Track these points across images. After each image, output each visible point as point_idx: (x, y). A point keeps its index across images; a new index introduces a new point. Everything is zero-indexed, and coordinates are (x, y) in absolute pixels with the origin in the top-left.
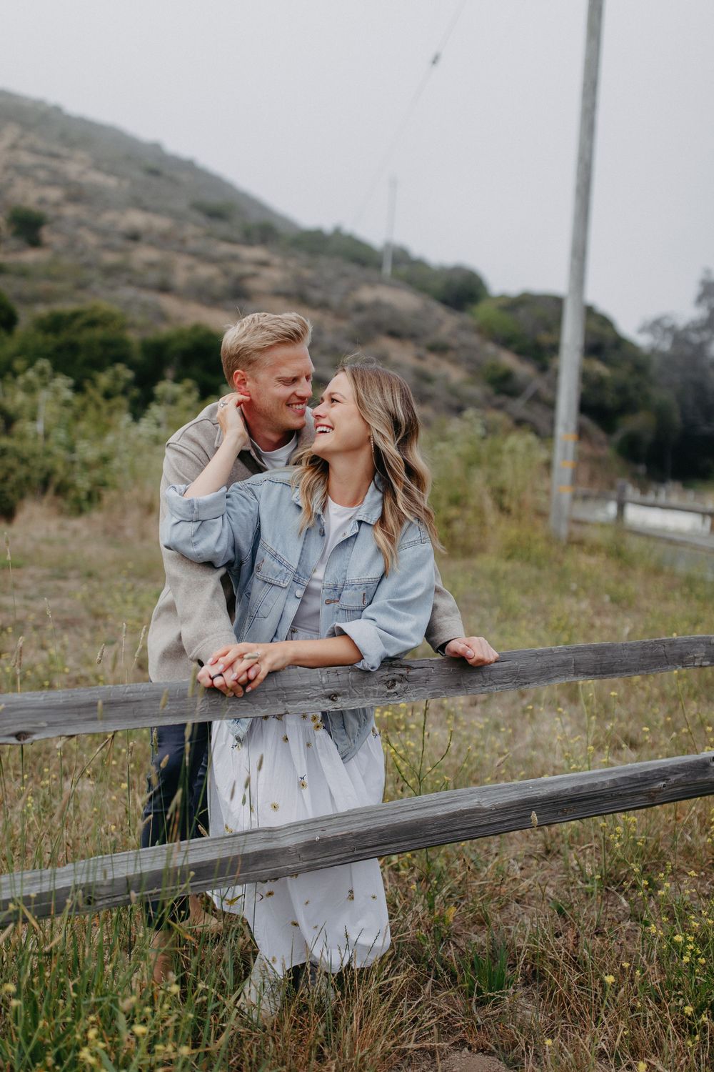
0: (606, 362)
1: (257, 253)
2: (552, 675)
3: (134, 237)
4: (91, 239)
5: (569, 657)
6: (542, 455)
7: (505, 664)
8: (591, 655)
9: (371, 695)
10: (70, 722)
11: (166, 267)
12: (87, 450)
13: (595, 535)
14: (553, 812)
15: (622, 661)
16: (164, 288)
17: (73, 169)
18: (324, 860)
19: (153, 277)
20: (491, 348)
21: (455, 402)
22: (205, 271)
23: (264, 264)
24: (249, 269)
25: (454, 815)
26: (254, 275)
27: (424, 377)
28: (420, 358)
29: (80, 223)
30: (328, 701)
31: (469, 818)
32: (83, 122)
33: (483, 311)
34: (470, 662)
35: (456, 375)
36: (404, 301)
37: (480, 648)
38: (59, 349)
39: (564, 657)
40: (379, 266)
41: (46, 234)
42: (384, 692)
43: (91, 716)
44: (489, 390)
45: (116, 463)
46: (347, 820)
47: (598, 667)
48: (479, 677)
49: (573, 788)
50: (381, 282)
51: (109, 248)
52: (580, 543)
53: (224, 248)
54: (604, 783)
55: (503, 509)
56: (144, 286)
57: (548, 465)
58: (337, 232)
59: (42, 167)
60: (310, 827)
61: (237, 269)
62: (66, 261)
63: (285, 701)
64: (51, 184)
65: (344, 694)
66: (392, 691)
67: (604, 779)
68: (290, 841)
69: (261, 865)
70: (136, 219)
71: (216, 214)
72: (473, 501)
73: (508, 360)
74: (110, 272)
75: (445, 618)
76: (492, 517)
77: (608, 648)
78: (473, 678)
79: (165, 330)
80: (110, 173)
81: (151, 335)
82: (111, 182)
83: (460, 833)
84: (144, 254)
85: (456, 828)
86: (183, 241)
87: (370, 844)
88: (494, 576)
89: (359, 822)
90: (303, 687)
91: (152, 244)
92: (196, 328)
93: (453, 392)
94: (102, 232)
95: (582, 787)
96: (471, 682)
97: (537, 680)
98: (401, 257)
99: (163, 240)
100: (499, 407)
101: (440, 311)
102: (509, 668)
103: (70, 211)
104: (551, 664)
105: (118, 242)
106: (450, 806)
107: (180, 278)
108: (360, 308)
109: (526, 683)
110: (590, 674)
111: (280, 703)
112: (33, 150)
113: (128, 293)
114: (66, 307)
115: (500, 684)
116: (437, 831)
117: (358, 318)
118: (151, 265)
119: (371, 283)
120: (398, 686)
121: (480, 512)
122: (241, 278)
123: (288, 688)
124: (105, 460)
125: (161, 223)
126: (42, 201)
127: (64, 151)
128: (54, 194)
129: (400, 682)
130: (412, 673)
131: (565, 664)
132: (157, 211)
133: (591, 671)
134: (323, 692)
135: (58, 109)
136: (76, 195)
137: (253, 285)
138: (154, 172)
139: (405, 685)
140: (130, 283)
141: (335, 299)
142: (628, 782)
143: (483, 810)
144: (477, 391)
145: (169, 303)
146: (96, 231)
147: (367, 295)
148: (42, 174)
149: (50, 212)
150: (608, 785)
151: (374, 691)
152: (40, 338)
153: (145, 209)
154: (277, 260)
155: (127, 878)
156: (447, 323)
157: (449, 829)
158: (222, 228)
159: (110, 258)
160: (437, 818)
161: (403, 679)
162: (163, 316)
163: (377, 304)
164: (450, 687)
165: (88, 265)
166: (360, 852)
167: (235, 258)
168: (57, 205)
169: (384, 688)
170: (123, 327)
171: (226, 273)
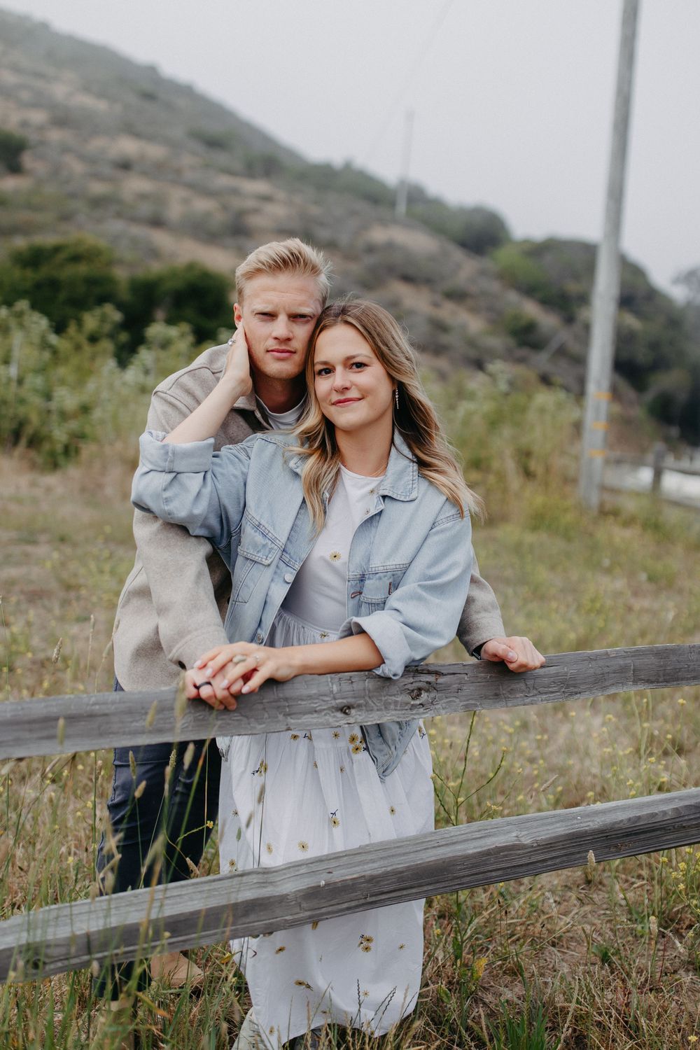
0: (638, 314)
1: (259, 186)
2: (607, 683)
3: (125, 166)
4: (78, 167)
5: (628, 661)
6: (575, 414)
7: (552, 670)
8: (653, 660)
9: (392, 707)
10: (18, 742)
11: (159, 200)
12: (67, 399)
13: (630, 506)
14: (606, 847)
15: (689, 666)
16: (157, 222)
17: (59, 91)
18: (330, 909)
19: (145, 209)
20: (513, 297)
21: (473, 353)
22: (202, 205)
23: (267, 199)
24: (250, 204)
25: (488, 853)
26: (256, 211)
27: (440, 326)
28: (436, 305)
29: (65, 149)
30: (339, 715)
31: (506, 856)
32: (72, 40)
33: (504, 256)
34: (511, 666)
35: (473, 324)
36: (418, 242)
37: (522, 652)
38: (38, 286)
39: (621, 662)
40: (392, 204)
41: (27, 160)
42: (407, 704)
43: (45, 733)
44: (511, 342)
45: (97, 414)
46: (358, 858)
47: (661, 673)
48: (522, 685)
49: (629, 819)
50: (395, 221)
51: (97, 176)
52: (615, 513)
53: (223, 181)
54: (665, 813)
55: (528, 474)
56: (134, 220)
57: (578, 427)
58: (348, 167)
59: (26, 87)
60: (314, 868)
61: (237, 203)
62: (50, 190)
63: (286, 715)
64: (35, 105)
65: (359, 706)
66: (418, 702)
67: (664, 808)
68: (289, 887)
69: (252, 917)
70: (128, 146)
71: (214, 143)
72: (496, 465)
73: (531, 310)
74: (98, 203)
75: (483, 614)
76: (515, 481)
77: (673, 651)
78: (513, 686)
79: (156, 268)
80: (101, 95)
81: (140, 273)
82: (101, 106)
83: (494, 874)
84: (135, 185)
85: (490, 868)
86: (179, 172)
87: (385, 890)
88: (518, 549)
89: (373, 861)
90: (310, 697)
91: (145, 174)
92: (191, 267)
93: (471, 343)
94: (91, 160)
95: (639, 818)
96: (512, 691)
97: (590, 689)
98: (416, 195)
99: (156, 170)
100: (521, 361)
101: (458, 255)
102: (557, 675)
103: (55, 135)
104: (606, 670)
105: (107, 170)
106: (482, 842)
107: (175, 211)
108: (371, 249)
109: (576, 693)
110: (652, 682)
111: (281, 717)
112: (16, 69)
113: (116, 226)
114: (47, 240)
115: (546, 693)
116: (467, 873)
117: (370, 260)
118: (143, 197)
119: (384, 222)
120: (424, 695)
121: (501, 477)
122: (241, 214)
123: (291, 699)
124: (85, 409)
125: (155, 152)
126: (24, 124)
127: (51, 71)
128: (38, 117)
129: (427, 691)
130: (441, 680)
131: (623, 670)
132: (151, 138)
133: (653, 679)
134: (334, 703)
135: (44, 26)
136: (62, 119)
137: (255, 221)
138: (149, 96)
139: (432, 695)
140: (119, 215)
141: (344, 239)
142: (693, 811)
143: (523, 847)
144: (497, 342)
145: (161, 239)
146: (82, 157)
147: (379, 235)
148: (25, 95)
149: (32, 137)
150: (670, 815)
151: (396, 702)
152: (17, 273)
153: (137, 135)
154: (281, 195)
155: (88, 936)
156: (466, 268)
157: (482, 869)
158: (222, 158)
159: (98, 188)
160: (467, 857)
161: (431, 687)
162: (155, 253)
163: (390, 246)
164: (486, 697)
165: (73, 196)
166: (374, 899)
167: (235, 192)
168: (41, 128)
169: (408, 698)
170: (110, 263)
171: (225, 208)
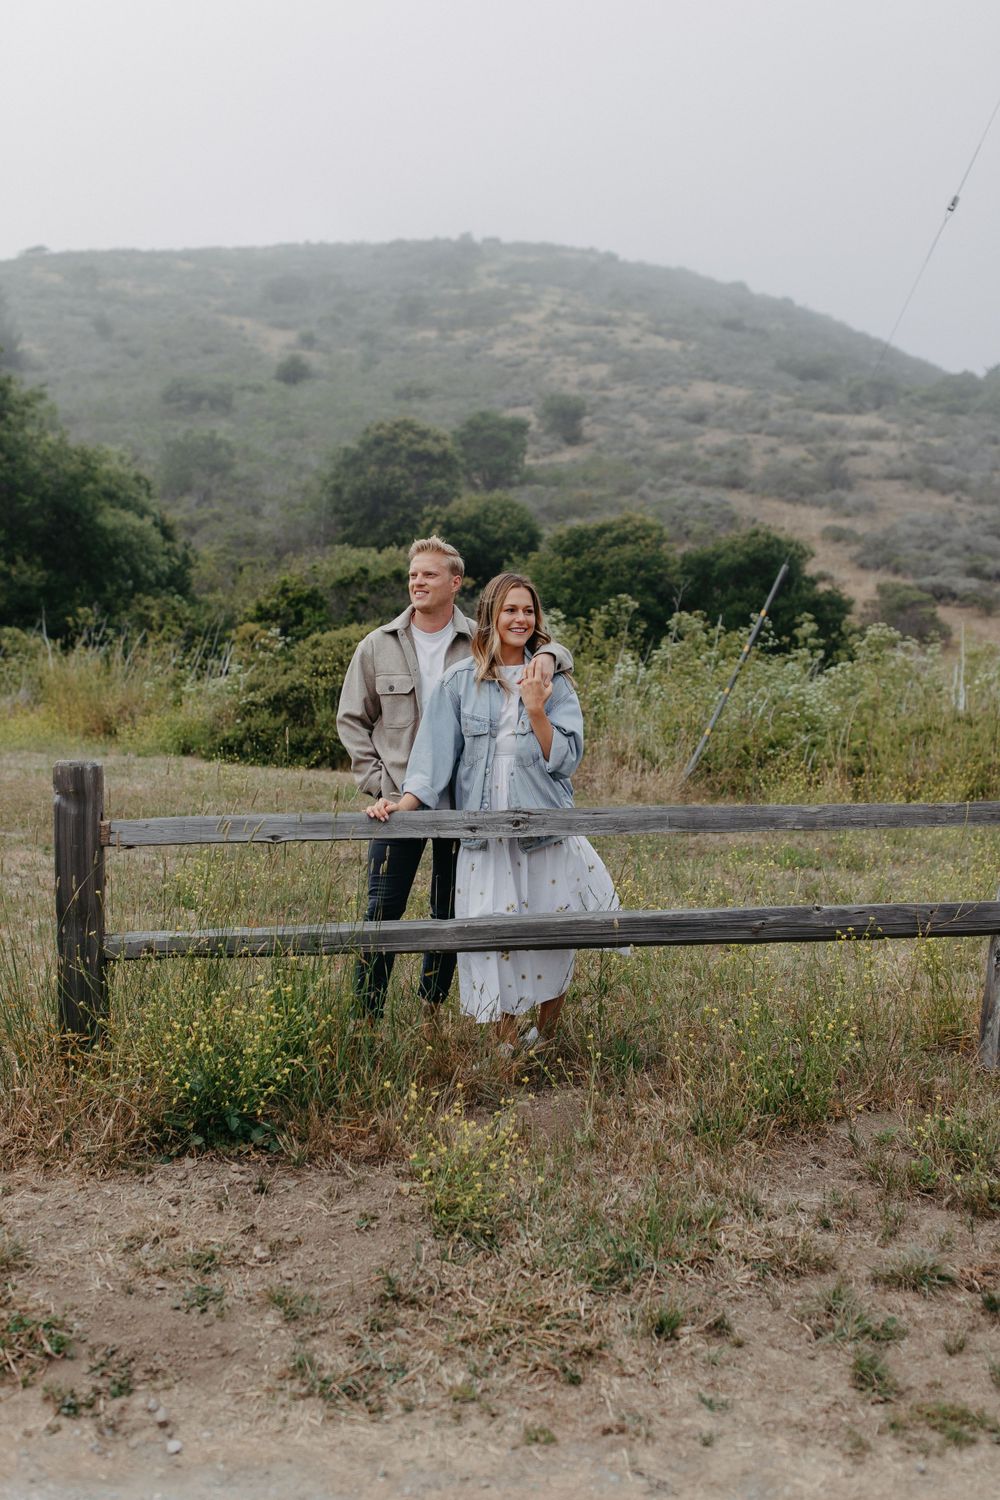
1: (870, 421)
3: (700, 418)
4: (643, 426)
11: (740, 453)
16: (734, 483)
17: (624, 336)
19: (721, 468)
22: (791, 453)
23: (876, 435)
24: (854, 445)
26: (863, 453)
41: (588, 427)
51: (667, 435)
53: (821, 420)
56: (707, 483)
59: (586, 339)
61: (833, 445)
62: (611, 458)
64: (599, 360)
70: (704, 392)
71: (812, 373)
74: (665, 466)
80: (671, 337)
82: (675, 345)
84: (710, 438)
86: (764, 416)
91: (721, 425)
94: (658, 416)
99: (736, 418)
103: (618, 391)
105: (679, 426)
107: (758, 464)
112: (578, 318)
113: (687, 491)
118: (720, 452)
122: (839, 458)
125: (737, 394)
126: (584, 383)
127: (615, 314)
128: (598, 372)
132: (730, 380)
135: (611, 258)
136: (630, 369)
137: (856, 466)
138: (733, 325)
140: (688, 479)
141: (975, 476)
145: (738, 501)
146: (651, 414)
148: (586, 347)
153: (715, 379)
154: (894, 429)
158: (821, 390)
159: (666, 448)
162: (732, 520)
165: (636, 460)
167: (833, 432)
168: (603, 385)
170: (660, 542)
171: (819, 454)
